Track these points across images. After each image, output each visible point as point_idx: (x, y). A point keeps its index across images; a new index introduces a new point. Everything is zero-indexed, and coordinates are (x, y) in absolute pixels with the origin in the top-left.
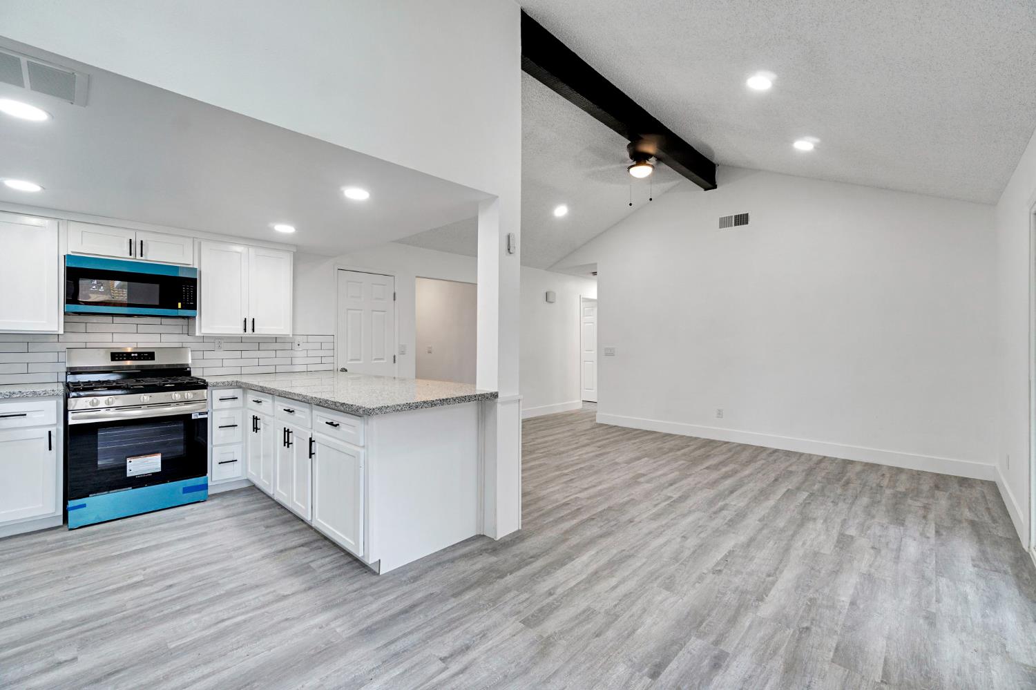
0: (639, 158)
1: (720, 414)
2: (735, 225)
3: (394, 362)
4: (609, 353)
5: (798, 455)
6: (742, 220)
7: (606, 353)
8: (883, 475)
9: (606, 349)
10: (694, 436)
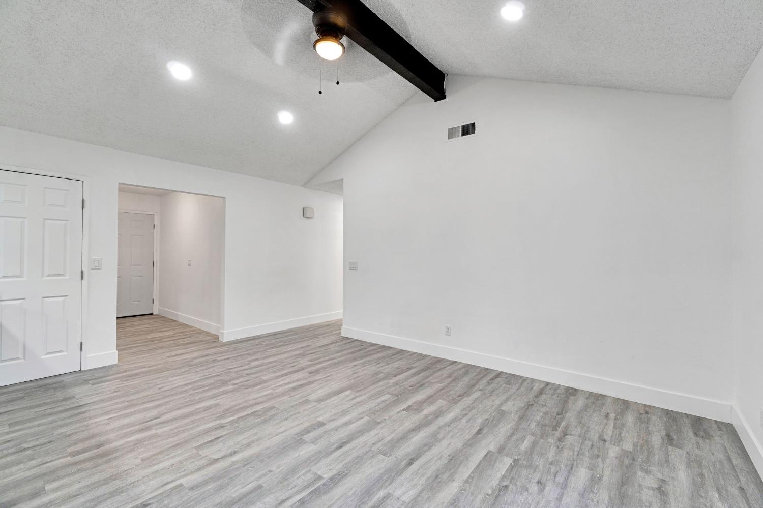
0: (327, 30)
1: (448, 331)
2: (463, 135)
3: (82, 278)
4: (353, 267)
5: (520, 381)
6: (468, 129)
7: (351, 267)
8: (607, 415)
9: (350, 263)
10: (425, 353)
